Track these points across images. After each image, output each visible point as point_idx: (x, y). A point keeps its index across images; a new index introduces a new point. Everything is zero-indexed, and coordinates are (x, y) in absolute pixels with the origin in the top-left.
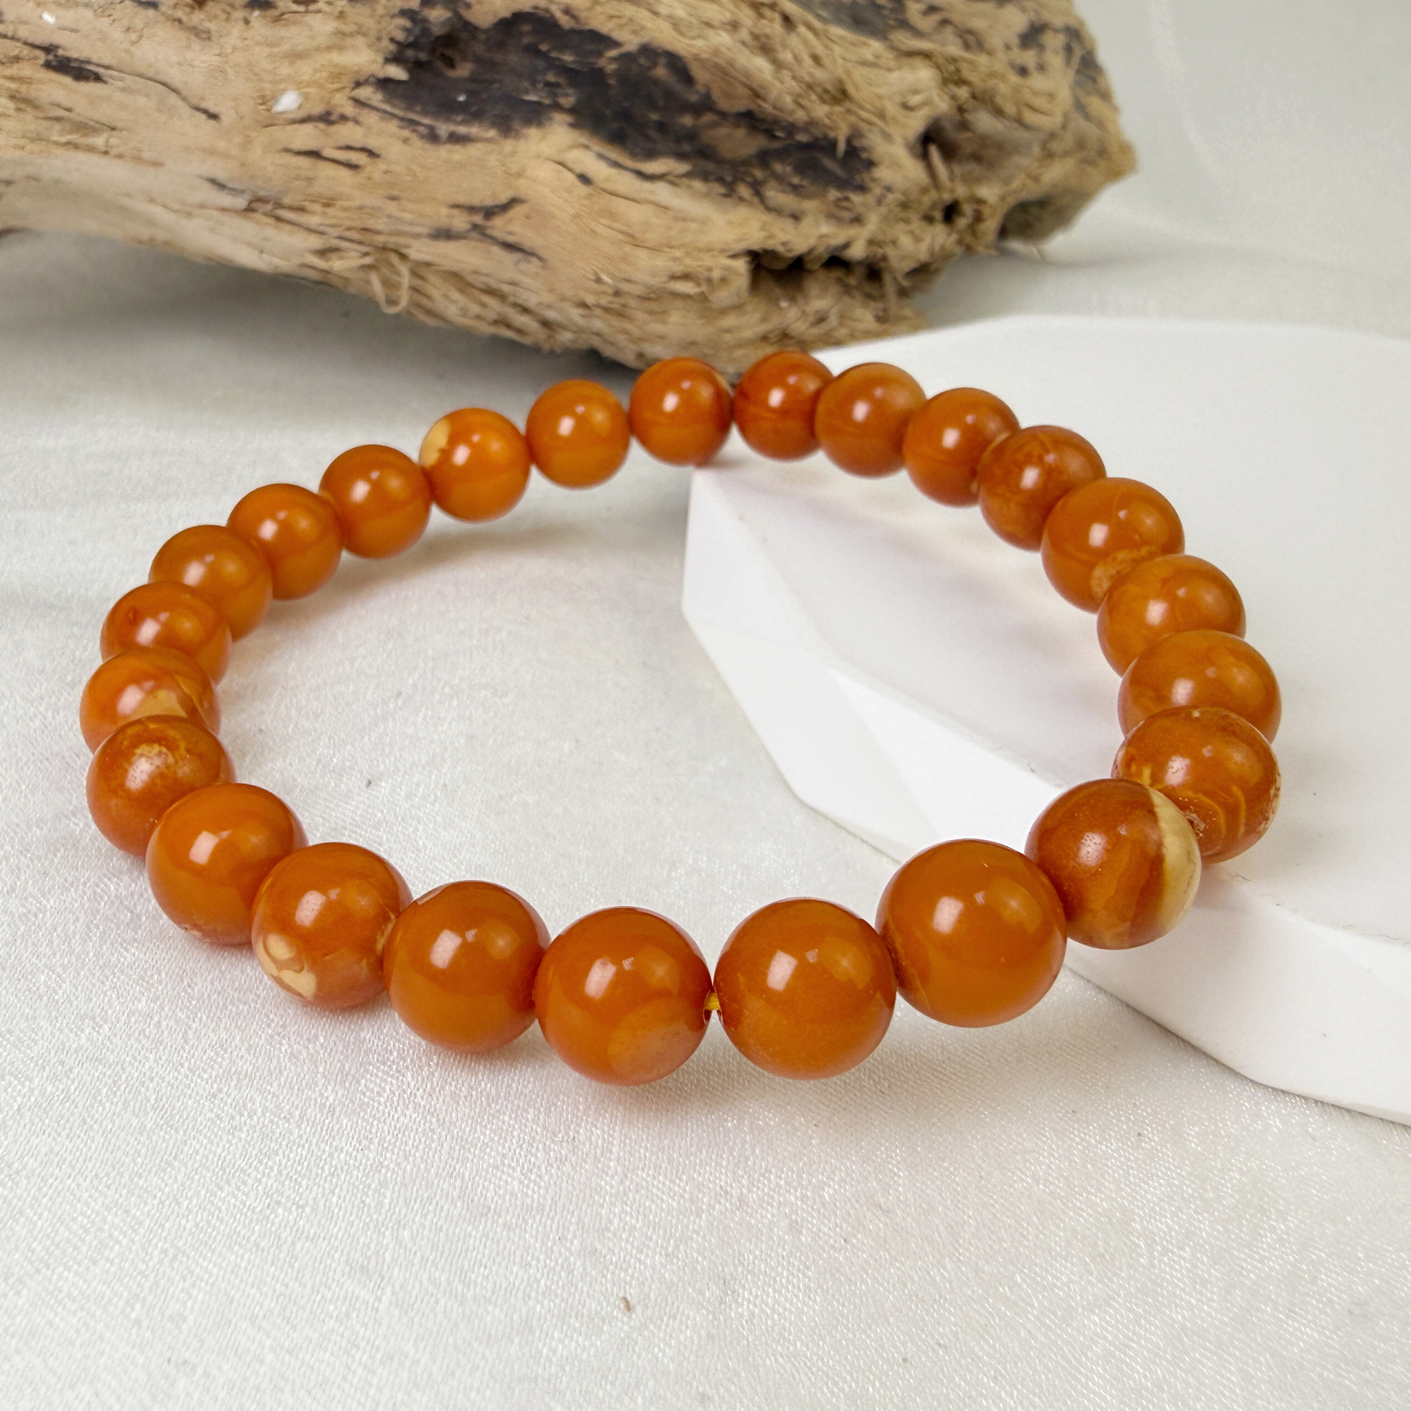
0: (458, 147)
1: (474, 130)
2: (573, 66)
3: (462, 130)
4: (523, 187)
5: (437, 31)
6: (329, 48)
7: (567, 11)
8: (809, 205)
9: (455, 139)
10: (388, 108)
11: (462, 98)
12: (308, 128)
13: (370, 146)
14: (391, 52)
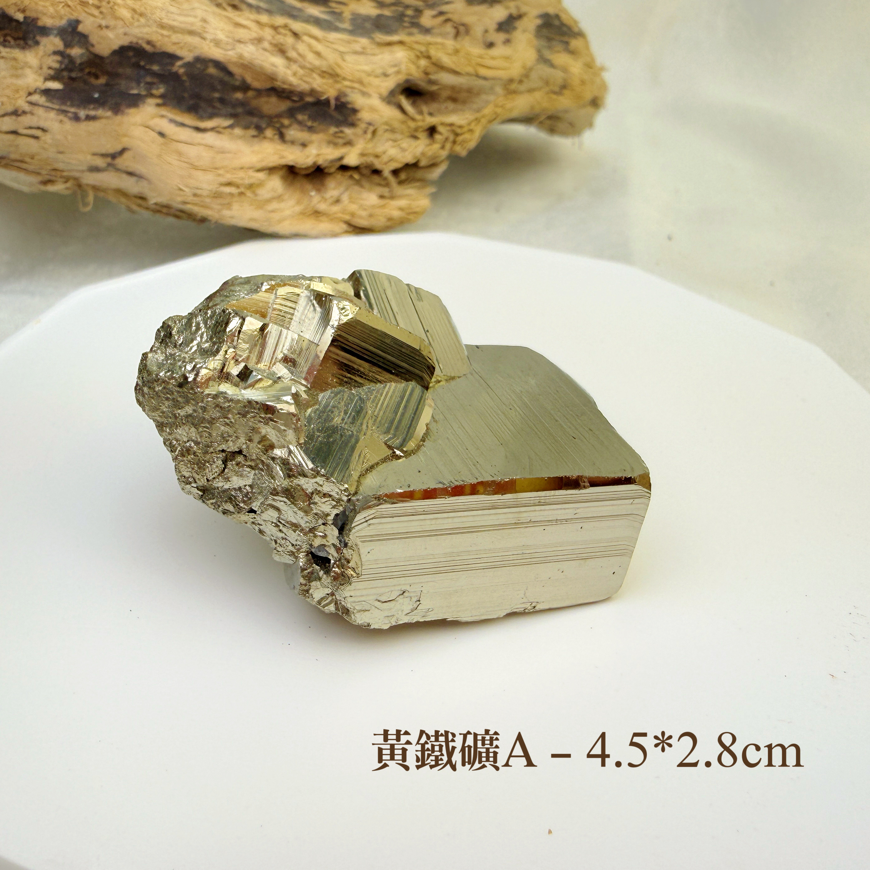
0: (91, 122)
1: (100, 112)
2: (159, 72)
4: (128, 142)
5: (78, 61)
6: (10, 77)
7: (149, 43)
8: (315, 137)
9: (89, 118)
10: (50, 105)
11: (96, 95)
12: (7, 119)
13: (41, 126)
14: (49, 74)
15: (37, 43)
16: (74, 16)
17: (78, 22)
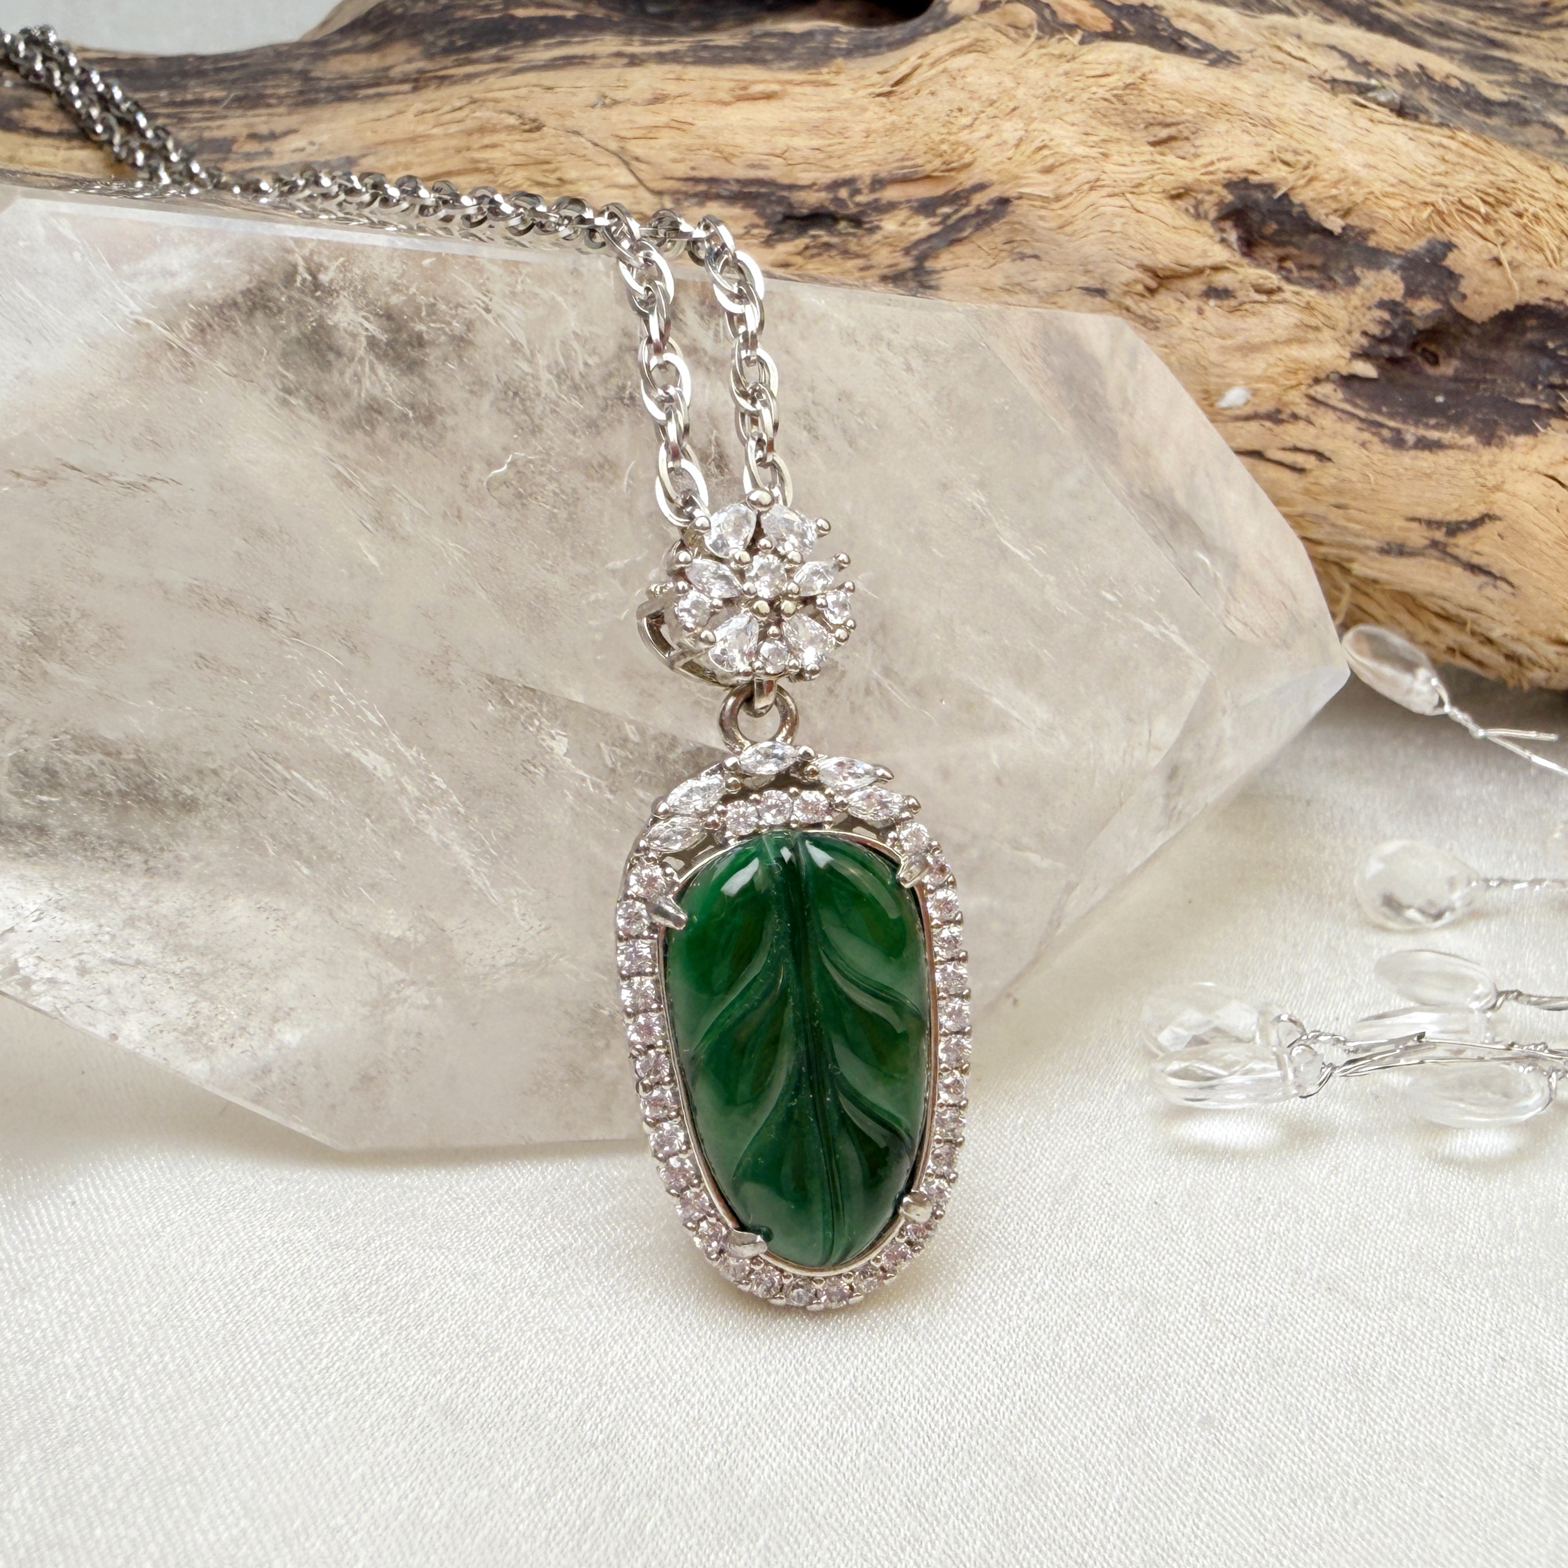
0: (1426, 454)
1: (1448, 436)
3: (1434, 435)
4: (1500, 502)
5: (1420, 325)
6: (1289, 342)
9: (1423, 444)
10: (1348, 407)
11: (1440, 399)
12: (1254, 426)
13: (1320, 449)
14: (1362, 347)
15: (1353, 281)
16: (1448, 234)
17: (1449, 246)
